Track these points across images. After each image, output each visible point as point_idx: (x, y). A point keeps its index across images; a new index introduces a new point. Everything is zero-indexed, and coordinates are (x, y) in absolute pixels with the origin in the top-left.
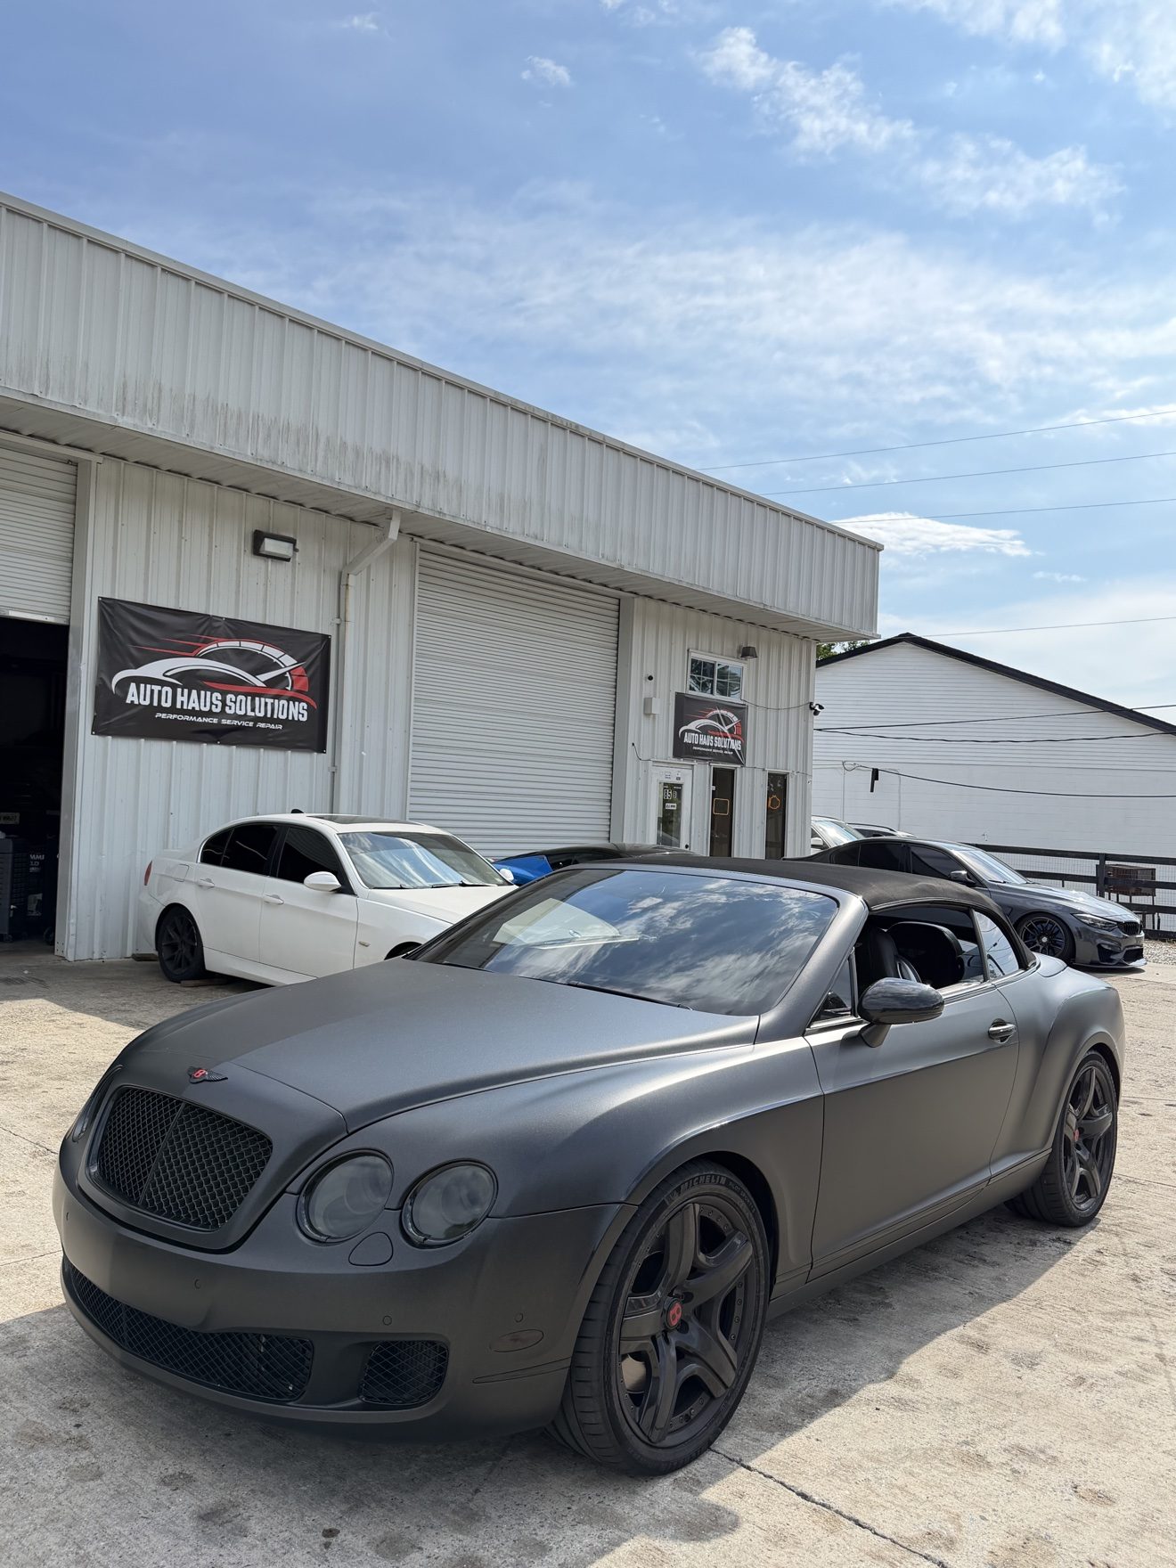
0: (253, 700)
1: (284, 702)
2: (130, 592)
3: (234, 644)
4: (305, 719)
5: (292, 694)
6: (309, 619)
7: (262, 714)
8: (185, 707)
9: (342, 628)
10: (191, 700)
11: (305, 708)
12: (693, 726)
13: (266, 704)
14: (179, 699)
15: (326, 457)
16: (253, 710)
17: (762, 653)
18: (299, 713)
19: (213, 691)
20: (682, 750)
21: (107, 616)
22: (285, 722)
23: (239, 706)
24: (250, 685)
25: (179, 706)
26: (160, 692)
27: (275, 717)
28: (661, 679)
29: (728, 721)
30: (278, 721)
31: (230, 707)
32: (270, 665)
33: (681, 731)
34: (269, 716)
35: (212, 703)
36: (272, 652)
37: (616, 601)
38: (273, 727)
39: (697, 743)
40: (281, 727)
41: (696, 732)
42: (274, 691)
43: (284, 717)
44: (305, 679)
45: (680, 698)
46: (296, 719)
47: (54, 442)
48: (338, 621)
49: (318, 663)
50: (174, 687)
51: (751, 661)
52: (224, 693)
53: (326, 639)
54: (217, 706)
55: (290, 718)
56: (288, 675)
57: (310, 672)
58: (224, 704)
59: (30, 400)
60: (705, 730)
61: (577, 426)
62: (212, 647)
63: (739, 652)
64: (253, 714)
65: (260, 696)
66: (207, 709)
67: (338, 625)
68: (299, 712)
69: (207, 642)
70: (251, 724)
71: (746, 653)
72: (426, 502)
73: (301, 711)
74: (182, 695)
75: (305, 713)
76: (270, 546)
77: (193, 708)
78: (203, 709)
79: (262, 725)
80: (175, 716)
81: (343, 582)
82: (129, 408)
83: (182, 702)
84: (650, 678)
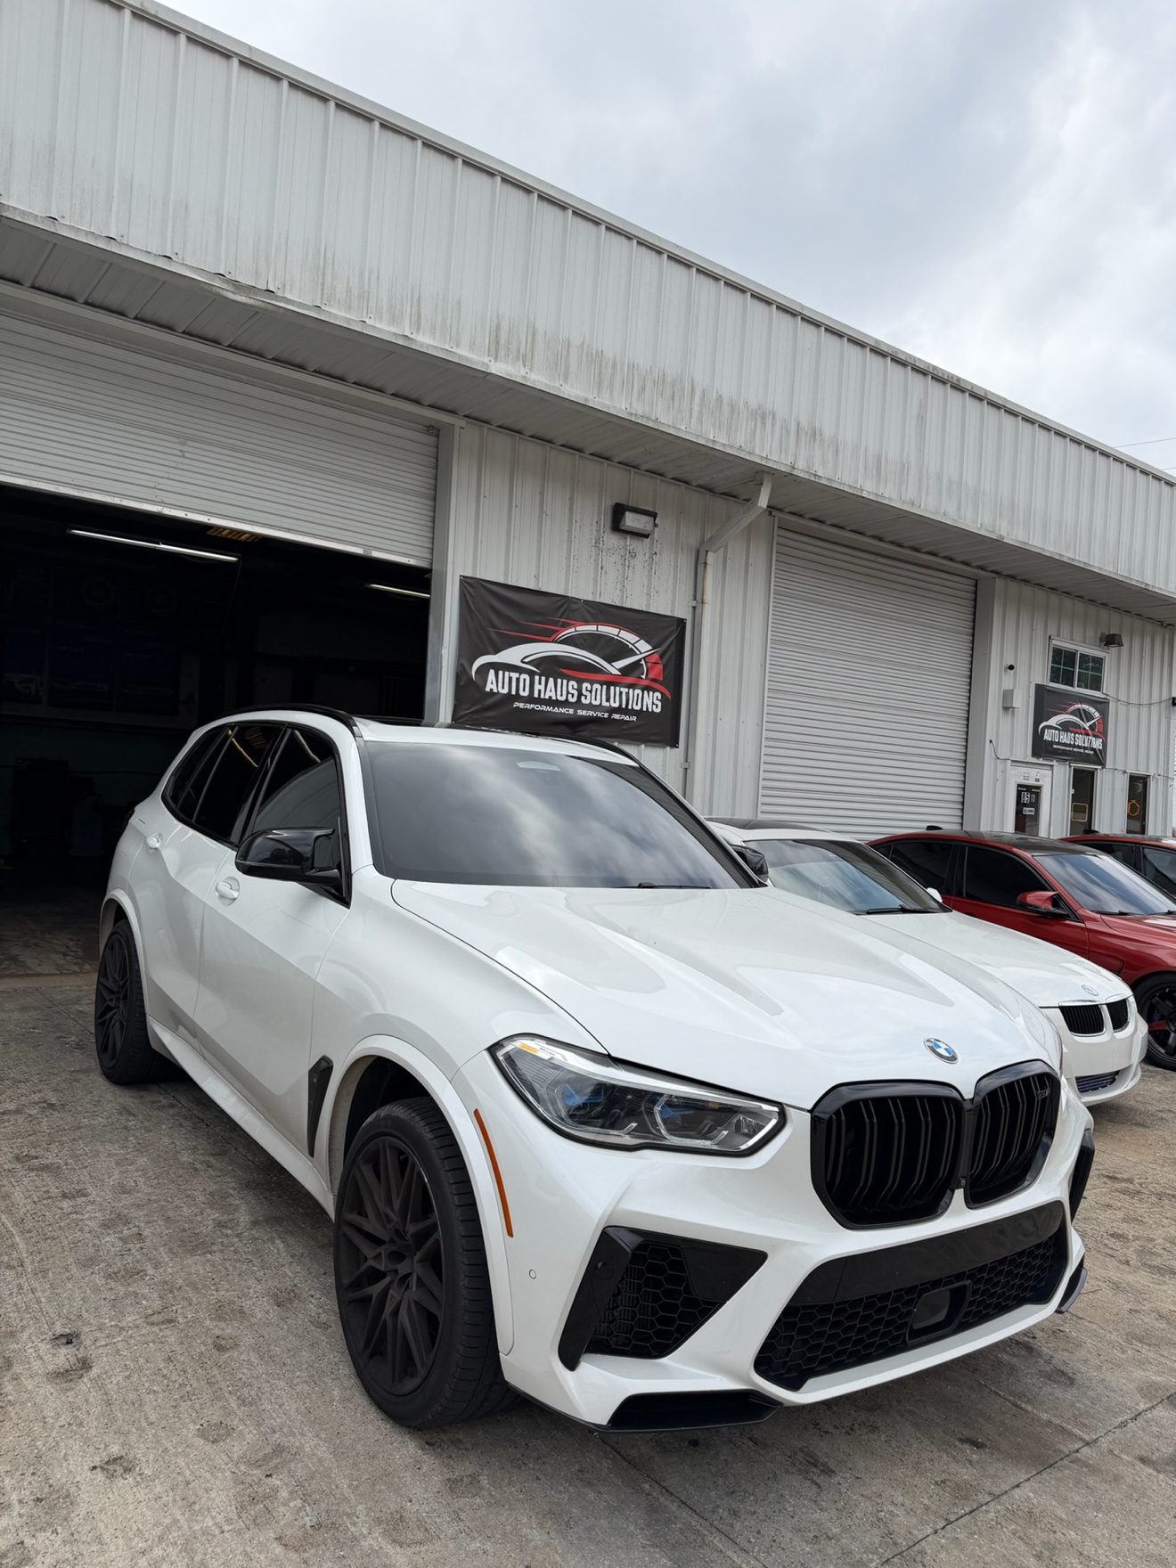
0: (608, 689)
1: (638, 691)
2: (491, 571)
3: (591, 628)
4: (658, 710)
5: (646, 683)
6: (666, 600)
7: (617, 705)
8: (542, 696)
9: (697, 610)
10: (549, 689)
11: (660, 698)
12: (1053, 721)
13: (621, 693)
14: (537, 687)
15: (701, 413)
16: (608, 700)
17: (1125, 641)
18: (653, 704)
19: (569, 678)
20: (1042, 749)
21: (467, 595)
22: (639, 713)
23: (595, 696)
24: (605, 673)
25: (536, 695)
26: (518, 680)
27: (630, 707)
28: (1021, 668)
29: (1089, 717)
30: (633, 712)
31: (586, 696)
32: (624, 650)
33: (1040, 727)
34: (624, 706)
35: (568, 693)
36: (628, 637)
37: (973, 582)
38: (627, 718)
39: (1057, 740)
40: (635, 718)
41: (1056, 729)
42: (630, 680)
43: (638, 708)
44: (660, 667)
45: (1040, 689)
46: (650, 710)
47: (417, 402)
48: (694, 603)
49: (672, 649)
50: (532, 674)
51: (1114, 650)
52: (580, 682)
53: (681, 623)
54: (573, 695)
55: (645, 709)
56: (643, 662)
57: (665, 660)
58: (580, 694)
59: (400, 342)
60: (1066, 727)
61: (959, 379)
62: (570, 631)
63: (1101, 640)
64: (607, 704)
65: (615, 684)
66: (563, 698)
67: (694, 608)
68: (652, 702)
69: (565, 626)
70: (606, 715)
71: (1110, 641)
72: (801, 465)
73: (656, 702)
74: (540, 683)
75: (659, 704)
76: (631, 520)
77: (550, 697)
78: (560, 698)
79: (617, 716)
80: (532, 706)
81: (701, 560)
82: (502, 353)
83: (540, 691)
84: (1011, 667)
